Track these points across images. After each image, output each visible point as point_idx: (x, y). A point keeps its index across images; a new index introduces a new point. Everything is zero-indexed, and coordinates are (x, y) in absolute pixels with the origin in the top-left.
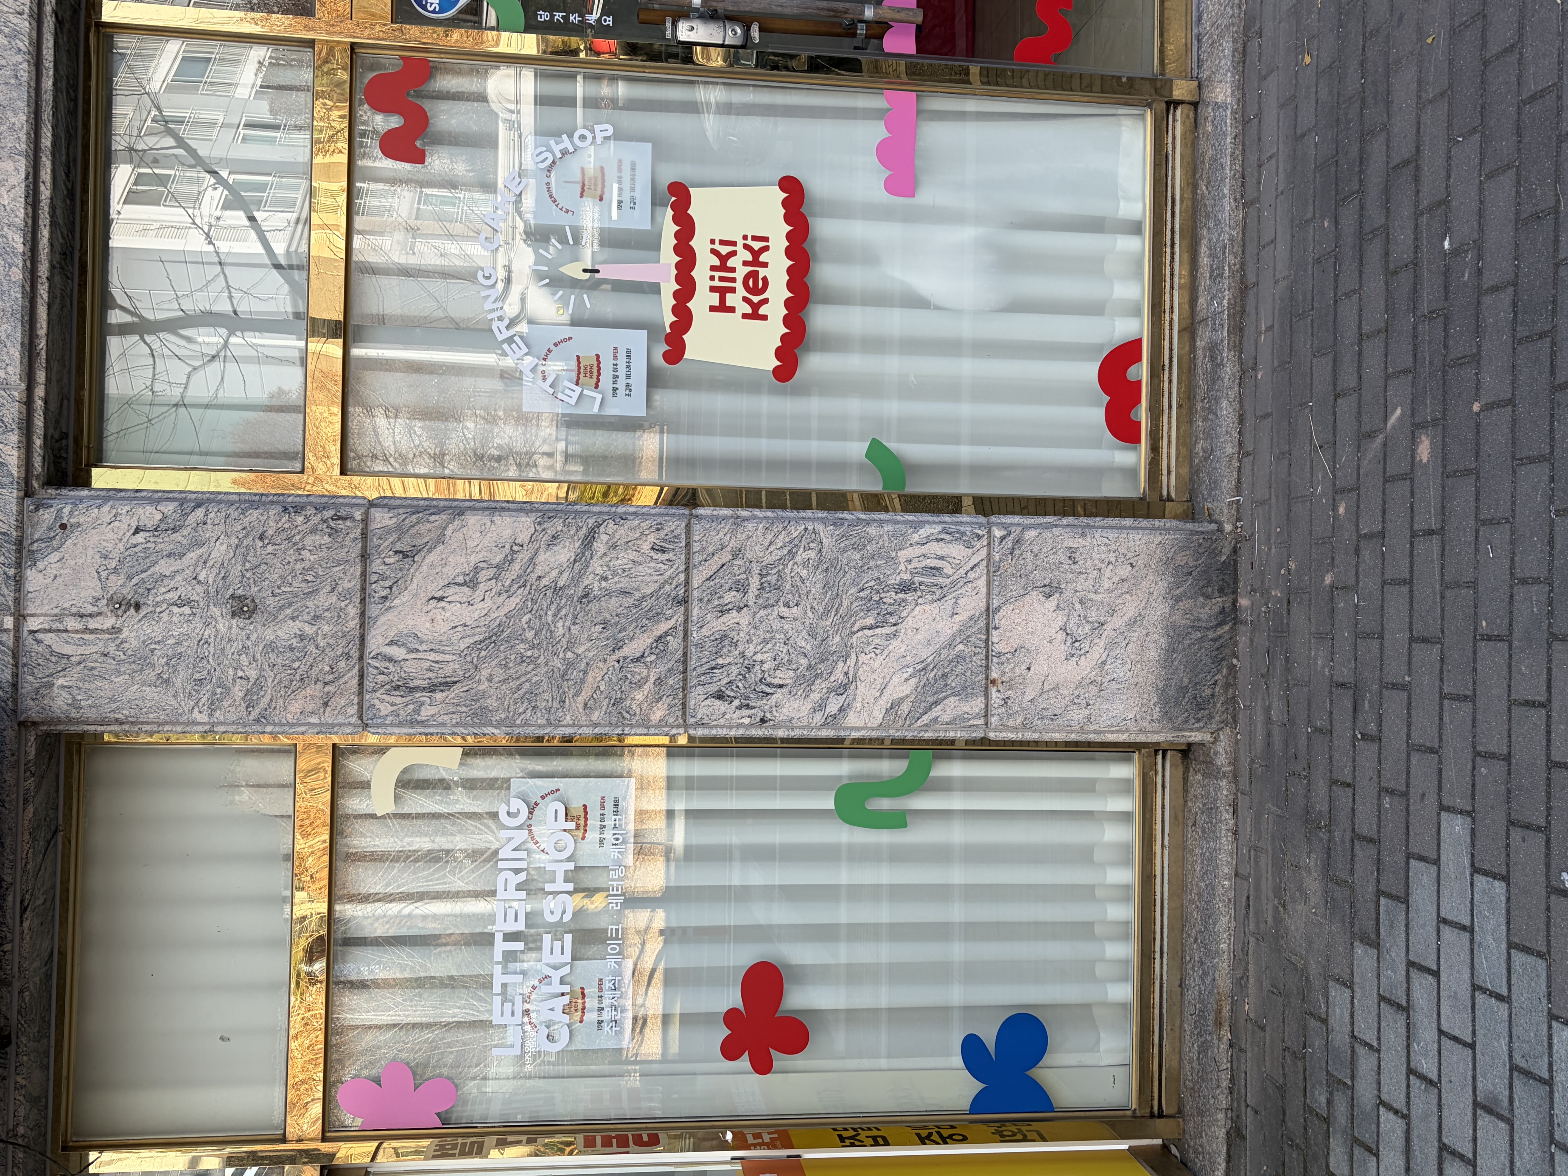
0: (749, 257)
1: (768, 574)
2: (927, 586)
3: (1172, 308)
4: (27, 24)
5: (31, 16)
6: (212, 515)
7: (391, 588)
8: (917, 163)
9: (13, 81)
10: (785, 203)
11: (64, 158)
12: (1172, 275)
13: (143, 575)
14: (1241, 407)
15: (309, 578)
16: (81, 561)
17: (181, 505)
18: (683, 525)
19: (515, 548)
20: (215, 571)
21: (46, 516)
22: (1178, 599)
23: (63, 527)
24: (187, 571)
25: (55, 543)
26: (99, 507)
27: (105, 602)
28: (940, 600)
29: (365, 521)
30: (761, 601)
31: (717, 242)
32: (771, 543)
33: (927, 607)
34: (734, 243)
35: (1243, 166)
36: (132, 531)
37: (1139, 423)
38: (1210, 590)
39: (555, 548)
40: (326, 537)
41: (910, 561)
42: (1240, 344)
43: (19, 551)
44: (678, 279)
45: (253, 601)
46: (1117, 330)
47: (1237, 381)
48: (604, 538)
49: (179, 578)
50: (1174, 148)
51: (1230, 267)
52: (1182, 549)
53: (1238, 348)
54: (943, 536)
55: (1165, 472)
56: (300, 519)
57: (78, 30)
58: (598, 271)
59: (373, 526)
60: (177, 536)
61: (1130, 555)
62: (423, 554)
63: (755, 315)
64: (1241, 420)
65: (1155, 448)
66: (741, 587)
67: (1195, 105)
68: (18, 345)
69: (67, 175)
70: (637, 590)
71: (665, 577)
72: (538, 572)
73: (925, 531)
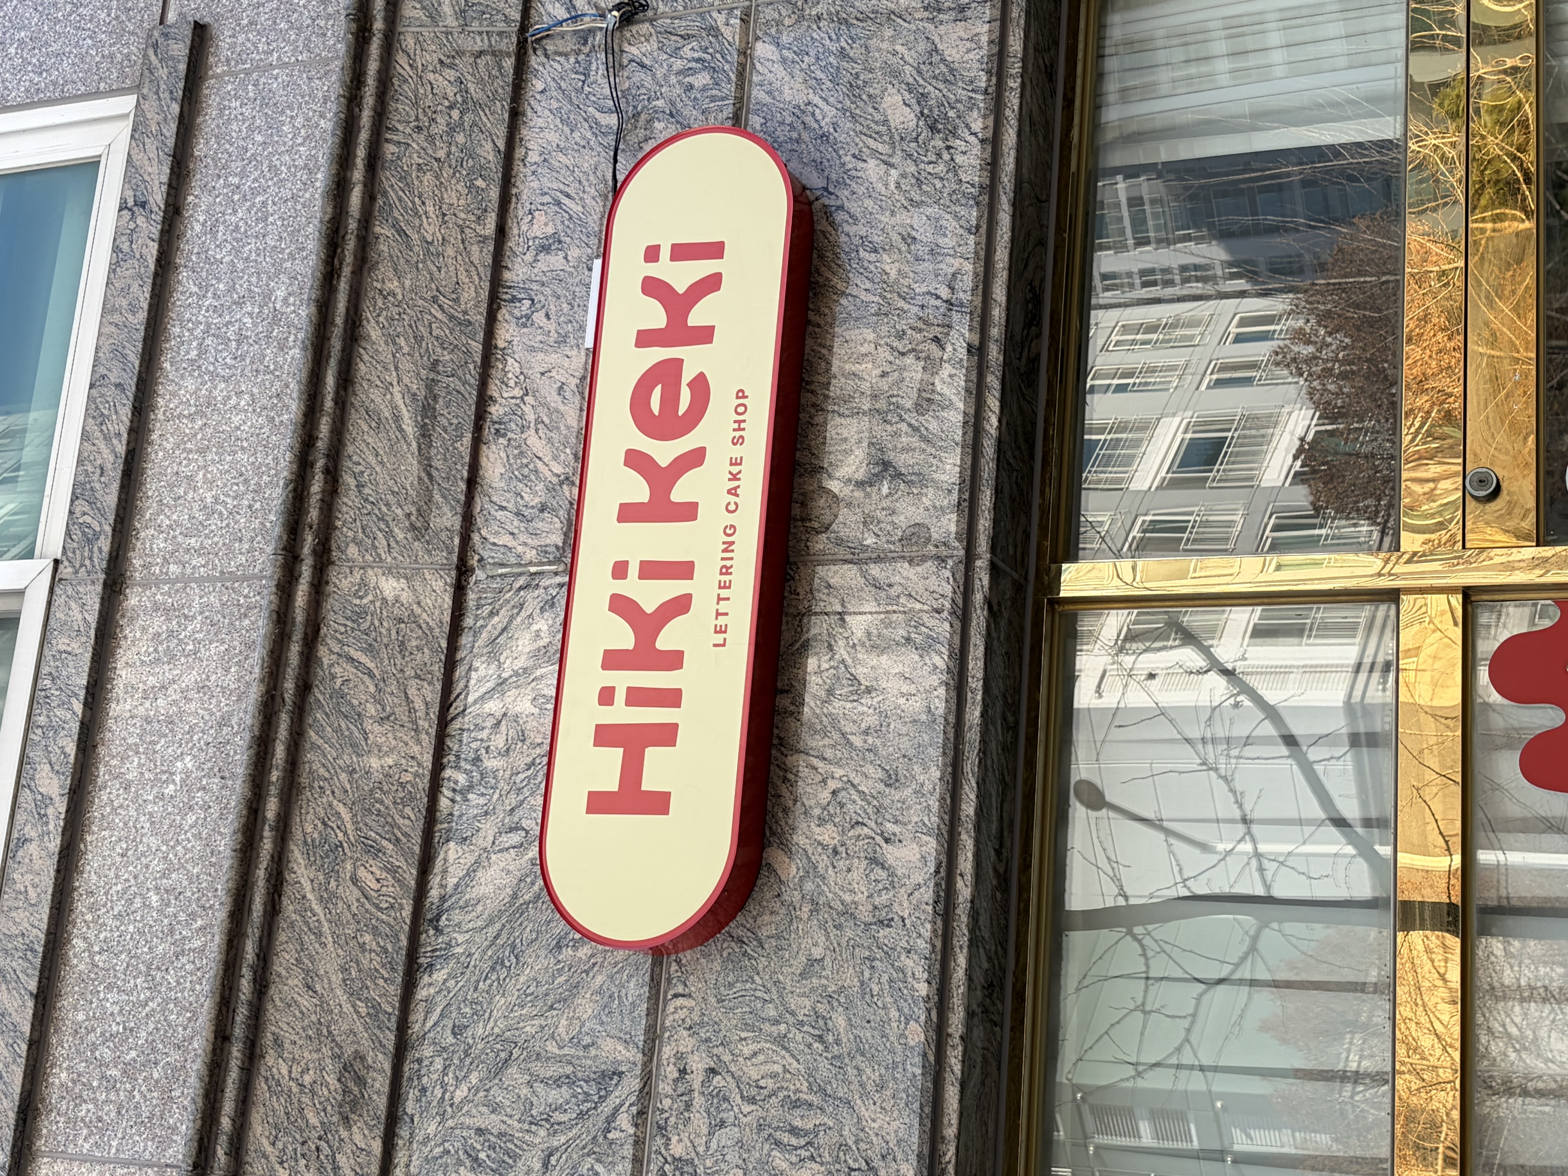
4: (947, 626)
5: (953, 613)
9: (924, 717)
11: (994, 826)
57: (1022, 616)
68: (913, 1158)
69: (998, 853)
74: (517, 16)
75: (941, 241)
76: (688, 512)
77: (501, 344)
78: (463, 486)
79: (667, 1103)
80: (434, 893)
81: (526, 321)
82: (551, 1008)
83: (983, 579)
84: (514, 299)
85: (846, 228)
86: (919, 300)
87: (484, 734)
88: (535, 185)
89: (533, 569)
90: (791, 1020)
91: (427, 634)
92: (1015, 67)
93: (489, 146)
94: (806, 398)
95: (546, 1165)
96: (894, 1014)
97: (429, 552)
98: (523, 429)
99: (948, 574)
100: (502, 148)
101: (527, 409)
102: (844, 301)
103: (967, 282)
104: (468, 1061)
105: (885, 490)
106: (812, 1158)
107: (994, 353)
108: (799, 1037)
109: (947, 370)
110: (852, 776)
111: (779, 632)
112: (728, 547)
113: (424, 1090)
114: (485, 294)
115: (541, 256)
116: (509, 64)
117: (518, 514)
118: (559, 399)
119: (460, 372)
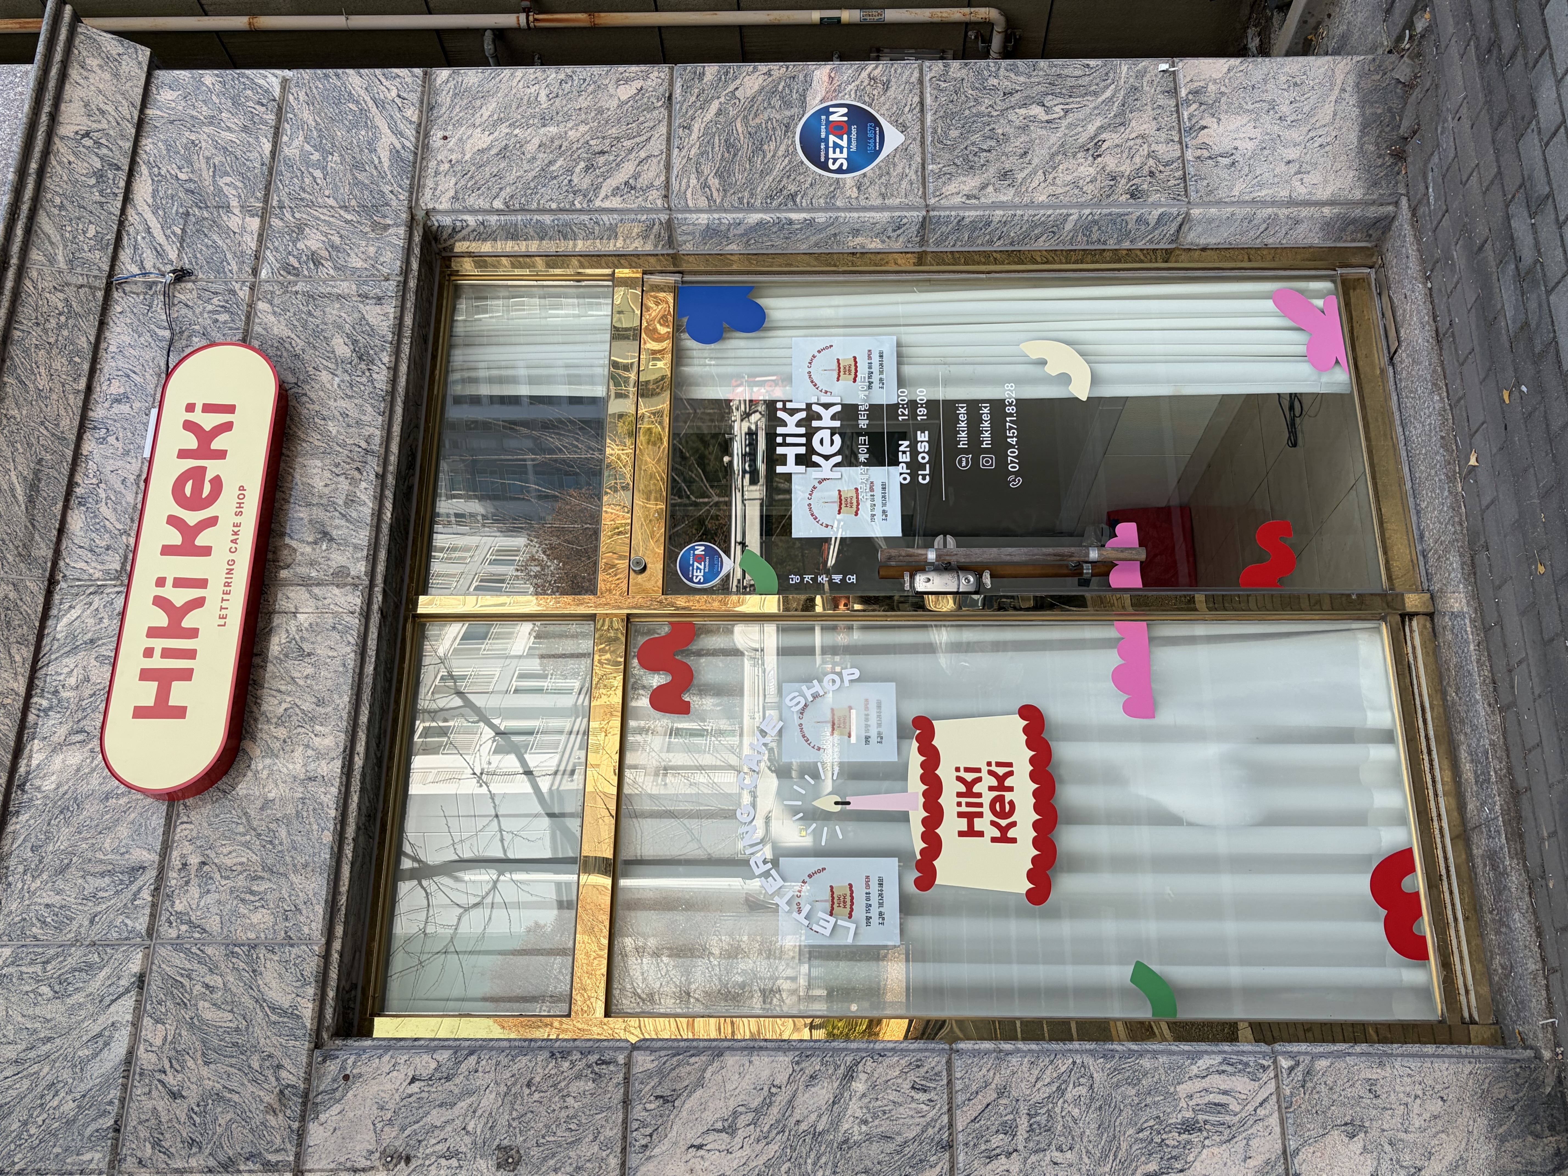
0: (994, 783)
1: (1037, 1114)
2: (1213, 1125)
3: (1439, 815)
4: (357, 621)
5: (361, 614)
6: (484, 1062)
7: (651, 1135)
8: (1153, 686)
9: (341, 669)
10: (1026, 730)
11: (377, 731)
12: (1434, 781)
13: (416, 1127)
14: (1537, 919)
15: (573, 1126)
16: (360, 1113)
17: (455, 1053)
18: (944, 1061)
19: (774, 1090)
20: (483, 1120)
21: (332, 1067)
22: (1503, 1139)
23: (346, 1078)
24: (457, 1122)
25: (338, 1095)
26: (380, 1057)
27: (377, 1155)
28: (1229, 1141)
29: (628, 1065)
30: (1031, 1145)
31: (962, 770)
32: (1038, 1079)
33: (1215, 1150)
34: (978, 770)
35: (1491, 671)
36: (408, 1081)
37: (1424, 938)
38: (1538, 1127)
39: (813, 1089)
40: (590, 1083)
41: (1191, 1097)
42: (1522, 851)
43: (304, 1104)
44: (926, 807)
45: (518, 1152)
46: (1384, 840)
47: (1527, 891)
48: (863, 1077)
49: (449, 1128)
50: (1415, 658)
51: (1496, 772)
52: (1497, 1079)
53: (1521, 855)
54: (1225, 1067)
55: (1462, 991)
56: (566, 1065)
57: (397, 622)
58: (849, 803)
59: (636, 1070)
60: (449, 1086)
61: (1438, 1087)
62: (683, 1098)
63: (1004, 838)
64: (1539, 932)
65: (1446, 965)
66: (1009, 1130)
67: (1431, 615)
68: (322, 904)
69: (378, 746)
70: (899, 1134)
71: (928, 1119)
72: (797, 1116)
73: (1204, 1063)
74: (107, 269)
75: (363, 417)
76: (206, 551)
77: (85, 453)
78: (56, 533)
79: (173, 882)
80: (22, 770)
81: (103, 441)
82: (100, 833)
83: (378, 598)
84: (95, 428)
85: (308, 406)
86: (349, 447)
87: (62, 678)
88: (114, 364)
89: (99, 583)
90: (253, 833)
91: (26, 618)
92: (407, 333)
93: (84, 339)
94: (279, 495)
95: (92, 922)
96: (315, 827)
97: (30, 570)
98: (97, 502)
99: (359, 593)
100: (93, 341)
101: (100, 491)
102: (304, 445)
103: (377, 440)
104: (41, 866)
105: (324, 547)
106: (263, 906)
107: (390, 480)
108: (258, 843)
109: (363, 485)
110: (297, 700)
111: (256, 622)
112: (230, 572)
113: (10, 884)
114: (76, 423)
115: (115, 405)
116: (100, 295)
117: (91, 551)
118: (122, 487)
119: (57, 467)
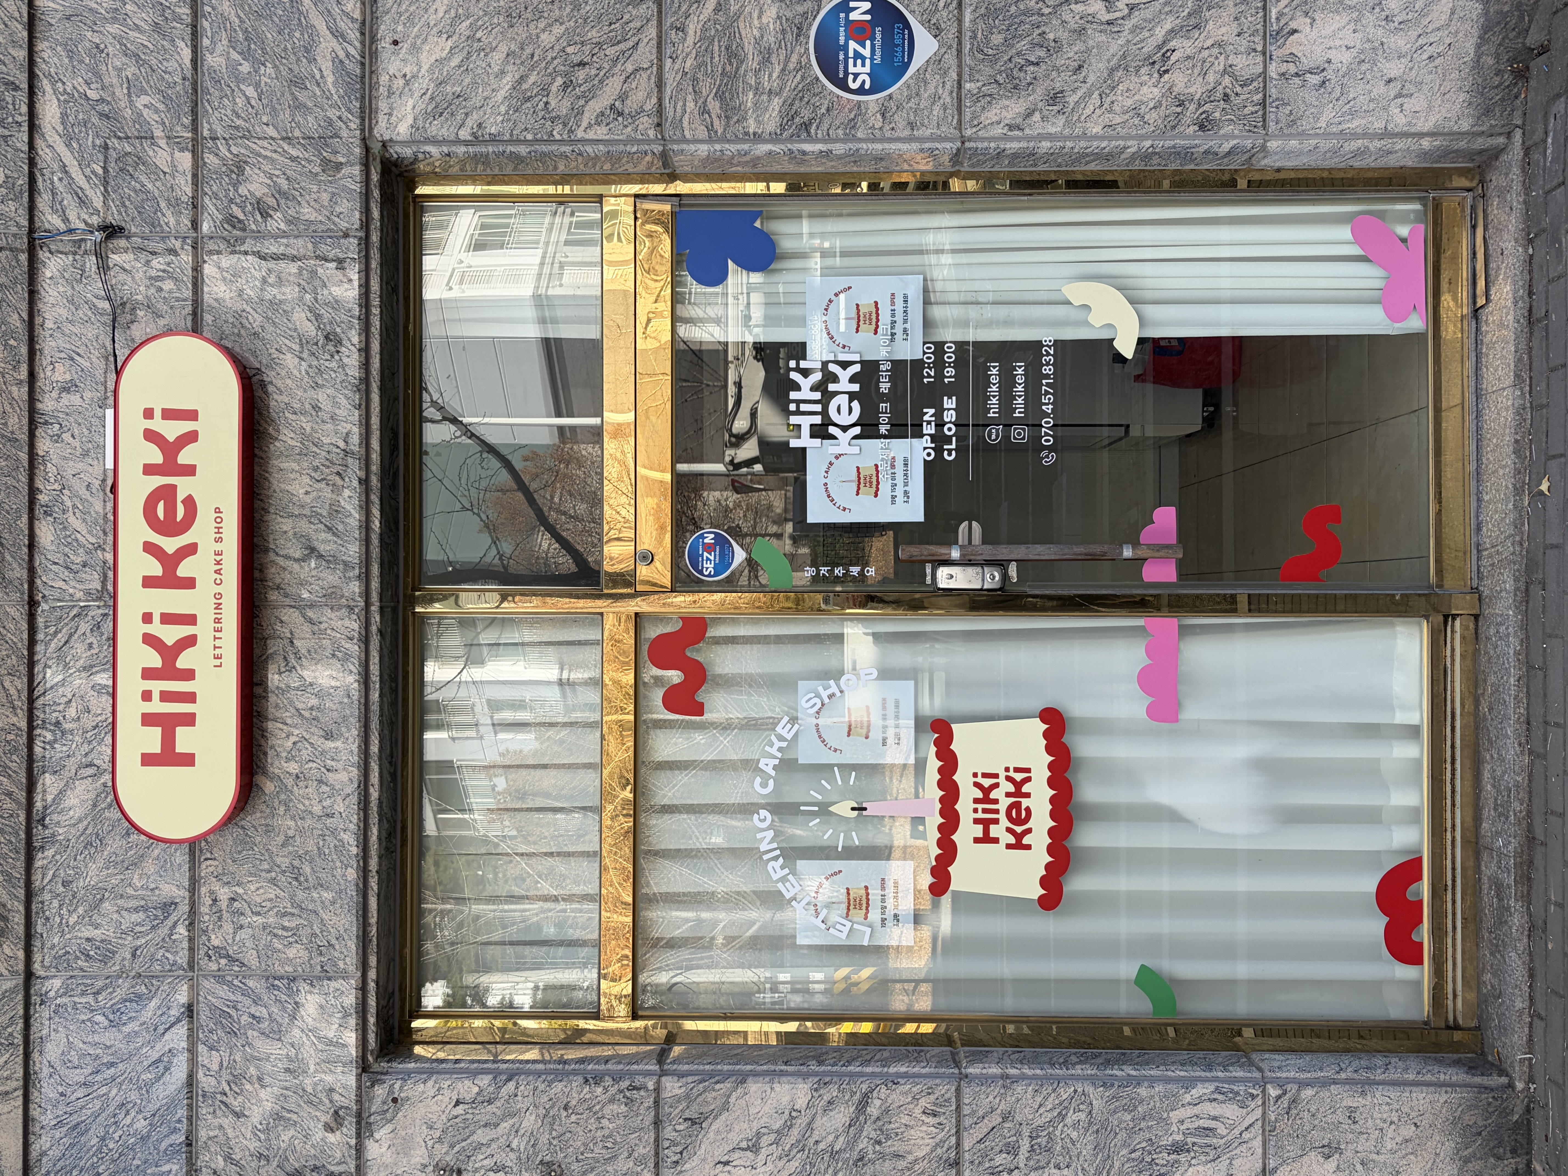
0: (1011, 788)
1: (1038, 1137)
2: (1200, 1147)
3: (1453, 826)
4: (357, 648)
5: (359, 640)
6: (522, 1088)
7: (681, 1153)
8: (1180, 688)
9: (346, 700)
10: (1046, 734)
12: (1453, 791)
13: (464, 1144)
14: (1531, 961)
15: (609, 1145)
16: (411, 1132)
17: (495, 1078)
18: (953, 1088)
19: (794, 1114)
20: (526, 1139)
21: (380, 1091)
22: (1466, 1161)
23: (395, 1100)
24: (501, 1140)
25: (389, 1116)
26: (425, 1082)
27: (431, 1168)
28: (1214, 1160)
29: (657, 1090)
30: (1032, 1163)
31: (980, 775)
32: (1040, 1105)
33: (1201, 1168)
34: (996, 776)
36: (453, 1104)
37: (1421, 944)
38: (1501, 1150)
39: (831, 1114)
40: (623, 1107)
41: (1182, 1122)
42: (1528, 894)
43: (358, 1123)
44: (942, 813)
45: (560, 1166)
47: (1526, 933)
48: (877, 1103)
49: (494, 1146)
50: (1453, 660)
51: (1515, 815)
52: (1470, 1108)
53: (1527, 899)
54: (1216, 1096)
55: (1450, 996)
56: (599, 1090)
57: (397, 625)
58: (865, 809)
59: (665, 1094)
60: (491, 1108)
61: (1414, 1114)
62: (710, 1120)
63: (1019, 845)
64: (1531, 976)
65: (1438, 971)
66: (1012, 1150)
67: (1476, 617)
68: (354, 938)
69: (390, 763)
70: (909, 1153)
71: (937, 1140)
72: (815, 1137)
73: (1198, 1091)
74: (26, 223)
75: (337, 411)
76: (189, 583)
77: (41, 453)
78: (26, 550)
79: (207, 918)
80: (39, 805)
81: (57, 438)
82: (127, 869)
83: (376, 618)
84: (46, 423)
85: (275, 397)
86: (326, 448)
87: (61, 708)
88: (53, 344)
89: (82, 604)
90: (278, 870)
91: (13, 647)
92: (375, 301)
93: (16, 316)
94: (257, 504)
95: (134, 955)
96: (338, 864)
97: (7, 594)
98: (64, 512)
99: (355, 617)
100: (26, 318)
101: (65, 498)
102: (277, 444)
103: (355, 439)
104: (75, 901)
105: (313, 565)
106: (296, 942)
107: (375, 481)
108: (283, 879)
109: (347, 493)
110: (305, 734)
111: (252, 649)
112: (218, 606)
113: (47, 919)
114: (25, 421)
115: (63, 395)
116: (23, 257)
117: (67, 568)
118: (88, 493)
119: (14, 473)
